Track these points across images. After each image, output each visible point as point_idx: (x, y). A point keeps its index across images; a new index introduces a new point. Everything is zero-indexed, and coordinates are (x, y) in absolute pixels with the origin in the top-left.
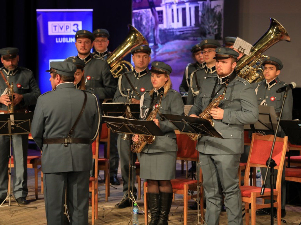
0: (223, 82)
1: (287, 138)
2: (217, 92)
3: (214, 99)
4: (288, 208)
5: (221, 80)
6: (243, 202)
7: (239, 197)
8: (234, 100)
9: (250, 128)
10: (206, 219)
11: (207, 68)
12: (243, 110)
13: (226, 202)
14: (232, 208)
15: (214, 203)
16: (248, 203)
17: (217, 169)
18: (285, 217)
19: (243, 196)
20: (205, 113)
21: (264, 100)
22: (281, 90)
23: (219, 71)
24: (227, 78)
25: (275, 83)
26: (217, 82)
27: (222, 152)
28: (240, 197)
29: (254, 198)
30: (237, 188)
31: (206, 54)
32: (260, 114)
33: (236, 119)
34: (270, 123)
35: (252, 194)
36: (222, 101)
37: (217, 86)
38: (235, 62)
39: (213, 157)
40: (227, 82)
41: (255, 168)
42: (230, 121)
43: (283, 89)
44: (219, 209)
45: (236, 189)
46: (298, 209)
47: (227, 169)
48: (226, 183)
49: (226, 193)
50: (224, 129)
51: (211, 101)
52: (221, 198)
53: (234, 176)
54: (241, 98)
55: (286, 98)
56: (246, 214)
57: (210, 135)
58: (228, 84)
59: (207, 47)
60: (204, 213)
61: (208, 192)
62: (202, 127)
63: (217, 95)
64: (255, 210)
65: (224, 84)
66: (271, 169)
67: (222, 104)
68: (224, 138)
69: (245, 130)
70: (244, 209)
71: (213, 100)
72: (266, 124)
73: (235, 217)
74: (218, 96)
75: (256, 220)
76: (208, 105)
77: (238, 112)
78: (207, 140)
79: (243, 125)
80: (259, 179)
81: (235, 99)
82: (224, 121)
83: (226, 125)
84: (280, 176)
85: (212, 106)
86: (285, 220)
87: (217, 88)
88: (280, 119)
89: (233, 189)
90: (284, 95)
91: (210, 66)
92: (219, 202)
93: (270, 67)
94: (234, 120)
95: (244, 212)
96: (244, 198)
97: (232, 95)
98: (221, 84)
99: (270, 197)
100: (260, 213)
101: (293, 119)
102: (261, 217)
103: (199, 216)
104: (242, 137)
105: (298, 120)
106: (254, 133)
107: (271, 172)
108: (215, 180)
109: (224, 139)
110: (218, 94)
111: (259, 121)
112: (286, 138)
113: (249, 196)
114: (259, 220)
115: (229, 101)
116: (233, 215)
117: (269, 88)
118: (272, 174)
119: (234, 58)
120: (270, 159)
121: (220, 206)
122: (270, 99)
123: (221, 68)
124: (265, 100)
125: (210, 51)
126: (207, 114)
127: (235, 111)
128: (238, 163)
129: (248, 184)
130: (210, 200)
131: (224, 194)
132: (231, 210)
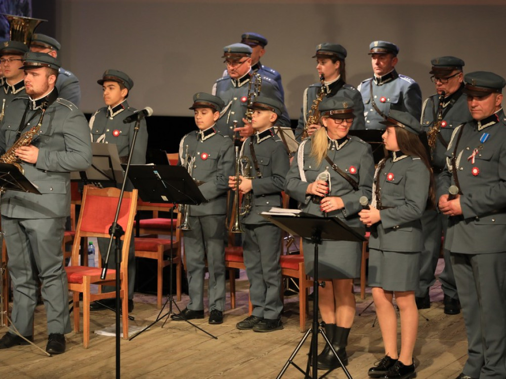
0: (37, 106)
1: (137, 192)
2: (29, 122)
3: (24, 133)
4: (137, 298)
5: (34, 103)
6: (70, 290)
7: (63, 282)
8: (54, 134)
9: (79, 178)
10: (14, 318)
11: (7, 85)
12: (68, 149)
13: (44, 291)
14: (54, 300)
15: (26, 294)
16: (77, 292)
17: (29, 241)
18: (133, 311)
19: (70, 282)
20: (10, 155)
21: (102, 134)
22: (130, 119)
23: (28, 89)
24: (44, 100)
25: (121, 110)
26: (29, 106)
27: (37, 214)
28: (65, 283)
29: (87, 283)
30: (61, 270)
31: (6, 65)
32: (94, 156)
33: (58, 163)
34: (109, 170)
35: (85, 278)
36: (35, 136)
37: (29, 113)
38: (53, 74)
39: (23, 223)
40: (44, 106)
41: (87, 238)
42: (47, 166)
43: (133, 118)
44: (34, 302)
45: (60, 272)
46: (152, 299)
47: (45, 241)
48: (43, 263)
49: (43, 278)
50: (39, 179)
51: (18, 136)
52: (36, 285)
53: (56, 251)
54: (65, 130)
55: (138, 131)
56: (74, 309)
57: (20, 190)
58: (45, 109)
59: (8, 54)
60: (9, 309)
61: (16, 277)
62: (8, 177)
63: (27, 127)
64: (89, 302)
65: (39, 109)
66: (116, 239)
67: (36, 140)
68: (41, 192)
69: (72, 181)
70: (72, 302)
71: (21, 135)
72: (104, 171)
73: (58, 314)
74: (30, 129)
75: (90, 317)
76: (15, 142)
77: (60, 152)
78: (15, 198)
79: (69, 173)
80: (92, 255)
81: (55, 132)
82: (39, 165)
83: (41, 173)
84: (126, 250)
85: (21, 143)
86: (133, 316)
87: (29, 116)
88: (130, 164)
89: (54, 272)
90: (135, 127)
91: (12, 83)
92: (33, 292)
93: (110, 86)
94: (55, 165)
95: (71, 306)
96: (72, 285)
97: (51, 126)
98: (34, 109)
99: (115, 283)
100: (96, 306)
101: (146, 164)
102: (96, 313)
103: (4, 315)
104: (67, 191)
105: (152, 164)
106: (86, 184)
107: (116, 244)
108: (28, 258)
109: (41, 194)
110: (29, 124)
111: (92, 165)
112: (135, 193)
113: (79, 281)
114: (94, 317)
115: (47, 135)
116: (55, 311)
117: (112, 116)
118: (118, 246)
119: (49, 67)
120: (115, 225)
121: (34, 298)
122: (113, 134)
123: (31, 83)
124: (105, 135)
125: (12, 60)
126: (13, 156)
127: (56, 151)
128: (62, 231)
129: (78, 263)
130: (20, 289)
131: (41, 280)
132: (53, 303)
